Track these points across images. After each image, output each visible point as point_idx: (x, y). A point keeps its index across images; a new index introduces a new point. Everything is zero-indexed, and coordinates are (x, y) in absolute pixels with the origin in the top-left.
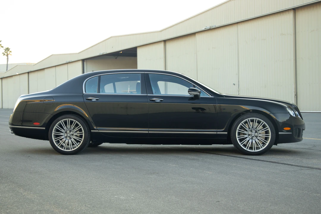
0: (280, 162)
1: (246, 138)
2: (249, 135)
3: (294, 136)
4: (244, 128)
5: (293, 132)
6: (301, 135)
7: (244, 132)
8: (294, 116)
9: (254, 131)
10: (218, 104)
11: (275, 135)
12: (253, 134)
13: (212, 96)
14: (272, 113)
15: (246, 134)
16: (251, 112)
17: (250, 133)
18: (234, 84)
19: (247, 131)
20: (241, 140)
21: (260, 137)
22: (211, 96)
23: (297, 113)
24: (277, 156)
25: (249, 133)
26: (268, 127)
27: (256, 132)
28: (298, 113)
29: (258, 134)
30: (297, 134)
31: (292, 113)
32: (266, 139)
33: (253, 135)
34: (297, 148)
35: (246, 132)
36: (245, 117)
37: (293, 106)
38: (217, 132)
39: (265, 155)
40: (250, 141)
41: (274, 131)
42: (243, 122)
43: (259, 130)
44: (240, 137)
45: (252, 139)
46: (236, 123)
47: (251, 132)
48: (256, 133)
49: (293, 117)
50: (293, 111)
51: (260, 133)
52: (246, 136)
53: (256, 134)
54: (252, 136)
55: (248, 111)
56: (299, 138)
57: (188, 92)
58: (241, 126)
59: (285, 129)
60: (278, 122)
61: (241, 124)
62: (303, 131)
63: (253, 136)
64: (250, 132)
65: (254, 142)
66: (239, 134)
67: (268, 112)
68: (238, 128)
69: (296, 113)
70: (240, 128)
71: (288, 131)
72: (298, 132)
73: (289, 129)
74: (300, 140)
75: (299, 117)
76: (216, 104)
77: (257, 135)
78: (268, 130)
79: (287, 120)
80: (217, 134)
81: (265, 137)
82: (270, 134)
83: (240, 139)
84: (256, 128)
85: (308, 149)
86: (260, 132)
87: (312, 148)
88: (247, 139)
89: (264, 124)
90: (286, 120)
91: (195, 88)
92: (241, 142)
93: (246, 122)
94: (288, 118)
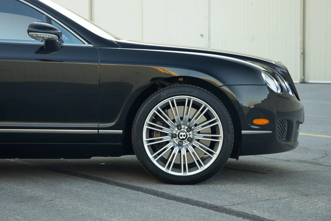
0: (234, 208)
1: (167, 142)
2: (173, 136)
3: (278, 139)
4: (162, 120)
5: (273, 130)
6: (293, 134)
7: (161, 129)
8: (279, 92)
9: (184, 128)
10: (102, 62)
11: (232, 136)
12: (183, 134)
13: (89, 43)
14: (227, 86)
15: (166, 134)
16: (180, 82)
17: (176, 131)
18: (202, 36)
19: (168, 127)
20: (154, 149)
21: (198, 140)
22: (87, 45)
23: (285, 85)
24: (235, 185)
25: (174, 132)
26: (216, 117)
27: (190, 129)
28: (289, 85)
29: (193, 134)
30: (286, 133)
31: (273, 85)
32: (213, 145)
33: (181, 136)
34: (288, 161)
35: (165, 130)
36: (164, 93)
37: (279, 70)
38: (98, 129)
39: (210, 183)
40: (176, 150)
41: (231, 127)
42: (158, 106)
43: (196, 125)
44: (153, 141)
45: (180, 145)
46: (143, 109)
47: (178, 129)
48: (188, 132)
49: (276, 93)
50: (277, 81)
51: (199, 133)
52: (166, 139)
53: (190, 134)
54: (181, 138)
55: (173, 80)
56: (289, 143)
57: (29, 31)
58: (155, 115)
59: (256, 121)
60: (241, 107)
61: (154, 111)
62: (300, 125)
63: (183, 139)
64: (176, 129)
65: (184, 152)
66: (151, 133)
67: (218, 83)
68: (147, 121)
69: (283, 84)
70: (153, 120)
71: (262, 127)
72: (286, 129)
73: (264, 122)
74: (291, 148)
75: (291, 93)
76: (97, 62)
77: (191, 136)
78: (217, 125)
79: (262, 101)
80: (98, 135)
81: (211, 141)
82: (221, 134)
83: (152, 145)
84: (190, 120)
85: (311, 163)
86: (199, 128)
87: (321, 161)
88: (169, 146)
89: (208, 110)
90: (260, 102)
91: (51, 24)
92: (155, 152)
93: (166, 107)
94: (266, 98)
